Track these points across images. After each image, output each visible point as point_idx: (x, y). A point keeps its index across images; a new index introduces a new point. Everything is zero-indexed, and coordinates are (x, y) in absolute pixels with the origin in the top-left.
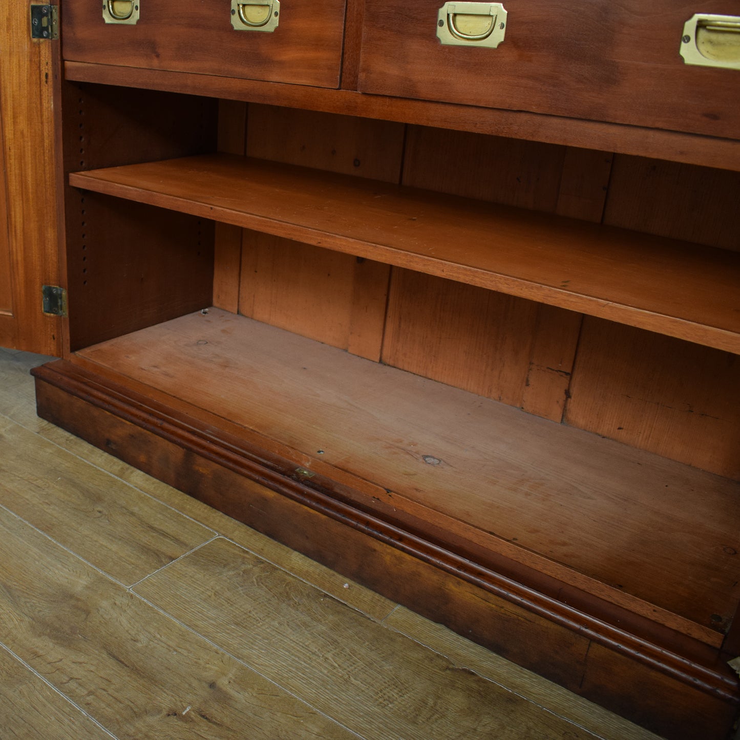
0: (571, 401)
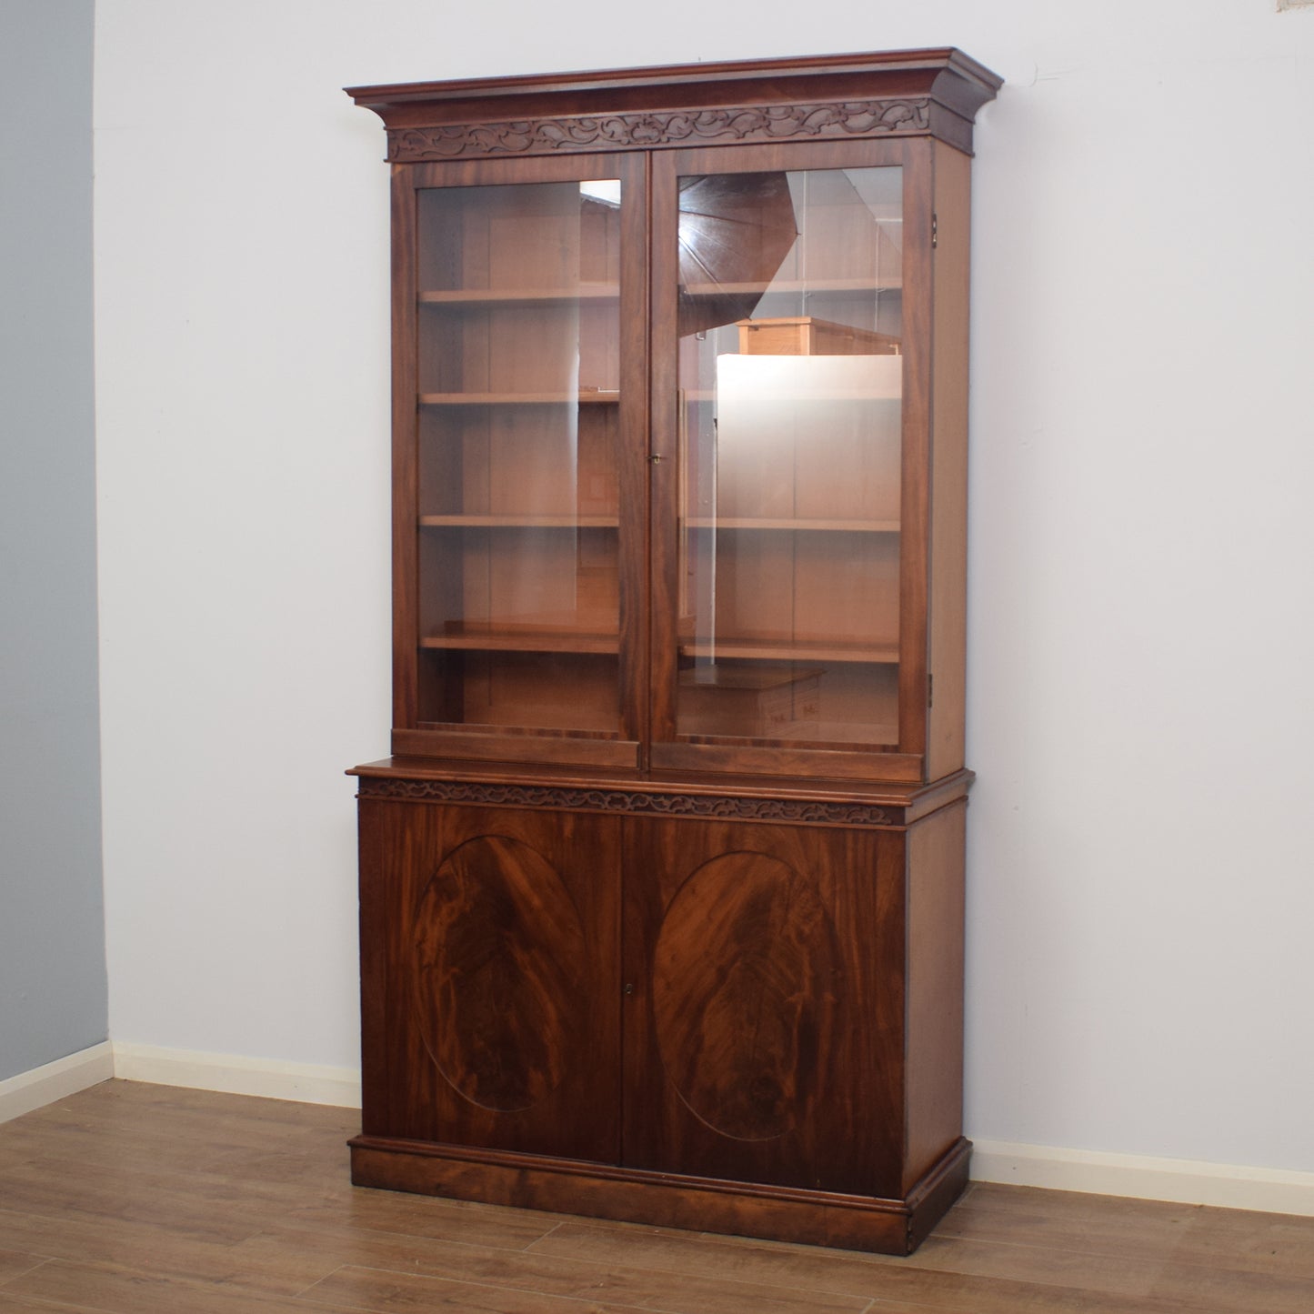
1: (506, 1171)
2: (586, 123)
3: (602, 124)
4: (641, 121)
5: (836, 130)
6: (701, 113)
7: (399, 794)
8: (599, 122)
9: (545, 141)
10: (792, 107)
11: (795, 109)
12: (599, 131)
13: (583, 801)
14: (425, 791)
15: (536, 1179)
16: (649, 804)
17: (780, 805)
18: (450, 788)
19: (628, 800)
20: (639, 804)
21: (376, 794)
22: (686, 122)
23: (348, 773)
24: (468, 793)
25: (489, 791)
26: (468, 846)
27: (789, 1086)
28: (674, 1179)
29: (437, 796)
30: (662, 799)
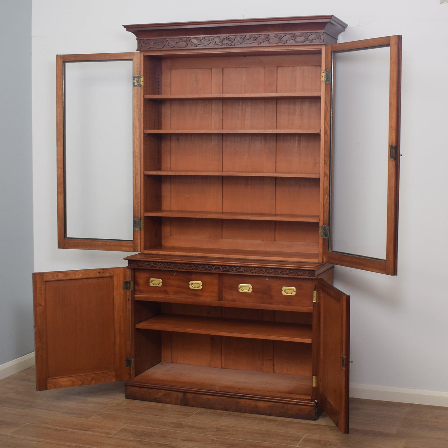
0: (275, 367)
1: (179, 393)
2: (206, 38)
3: (212, 39)
4: (225, 38)
5: (292, 42)
6: (246, 35)
7: (142, 266)
8: (211, 38)
9: (192, 44)
10: (277, 34)
11: (278, 34)
12: (211, 41)
13: (206, 268)
14: (151, 265)
15: (189, 396)
16: (228, 269)
17: (273, 270)
18: (160, 264)
19: (221, 268)
20: (225, 269)
21: (134, 266)
22: (241, 39)
23: (124, 259)
24: (166, 266)
25: (173, 265)
28: (236, 395)
29: (155, 267)
30: (233, 268)
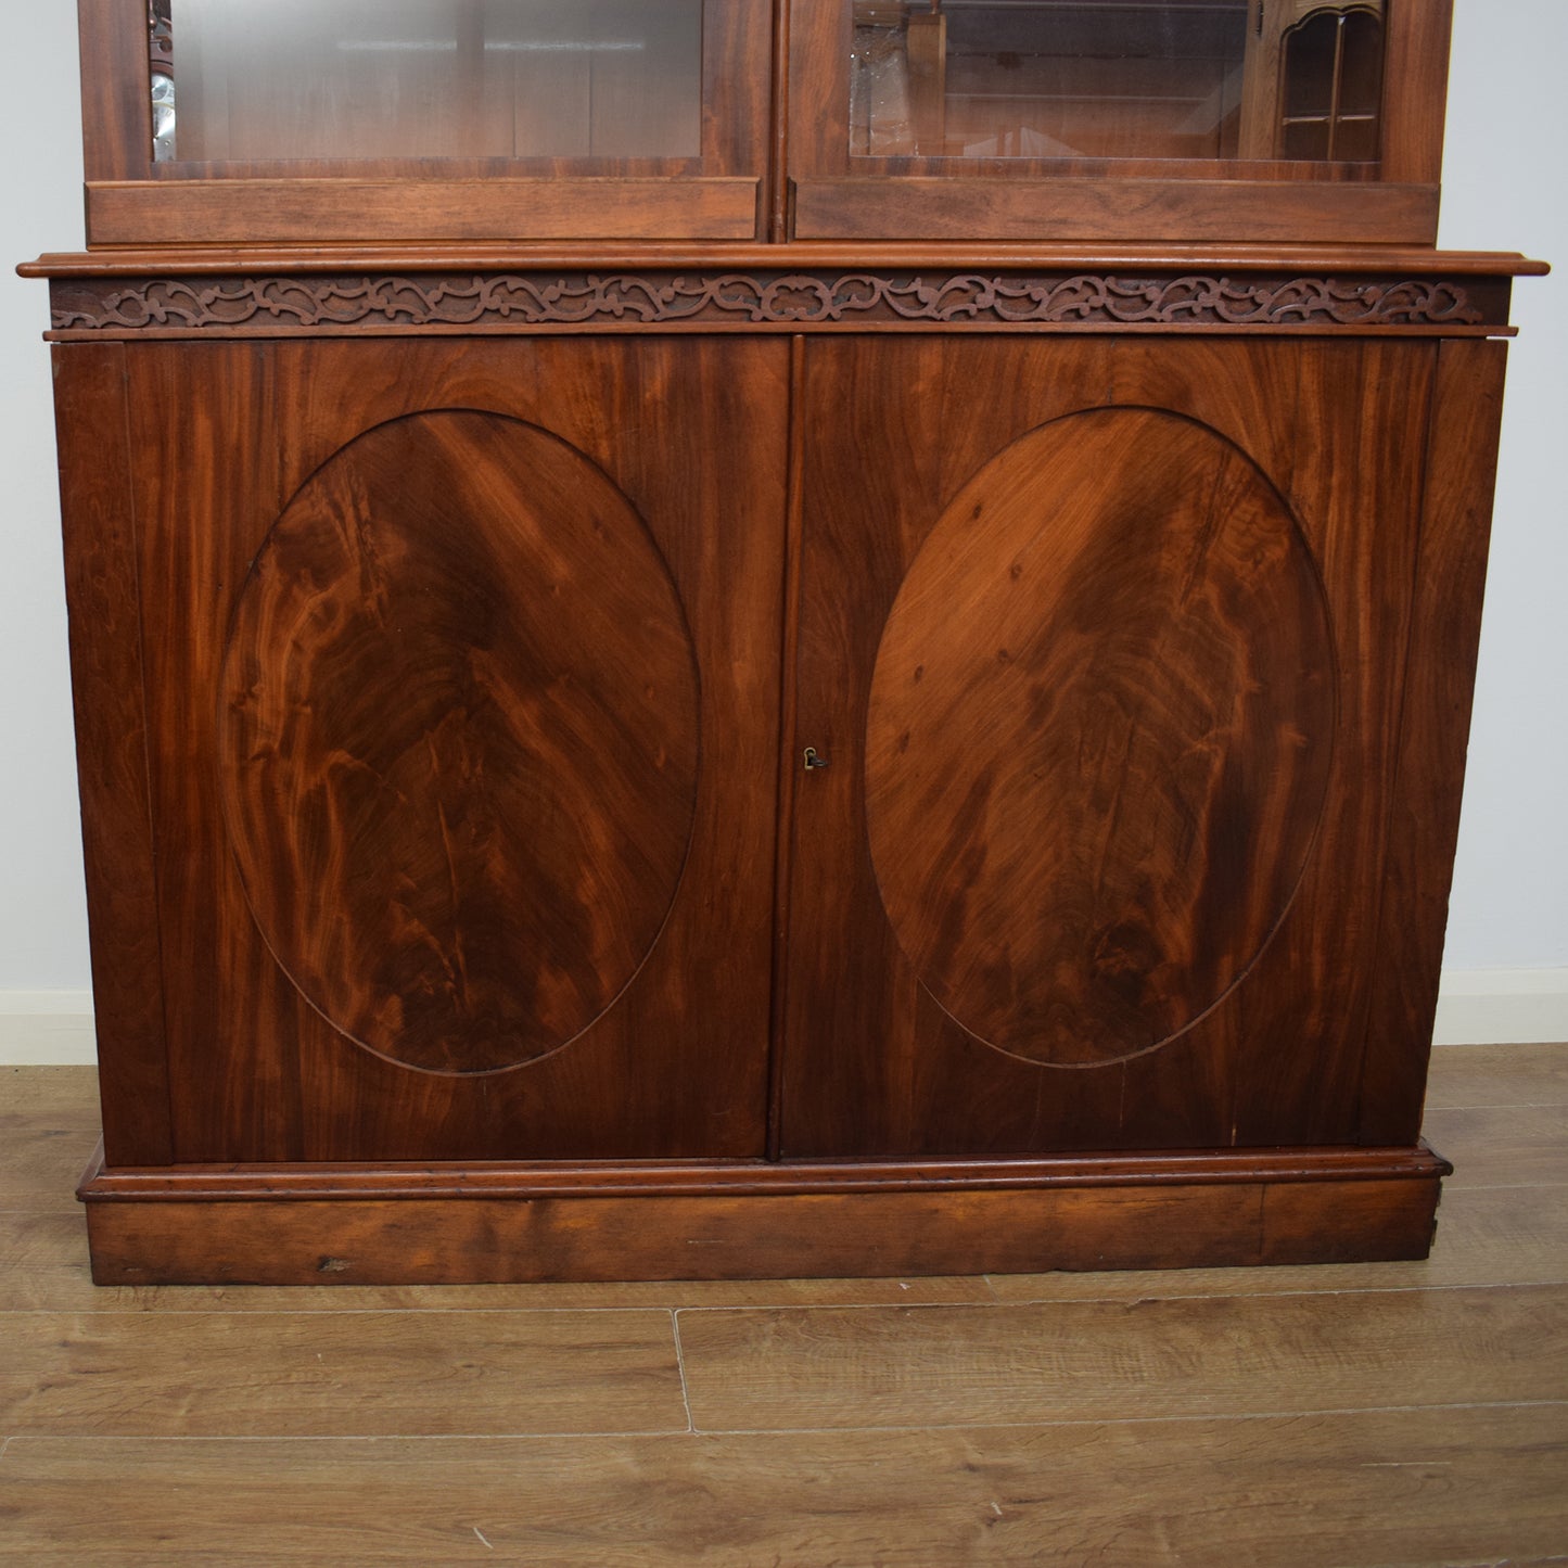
7: (170, 319)
13: (704, 301)
14: (251, 304)
15: (570, 1217)
16: (883, 298)
17: (1224, 286)
18: (324, 289)
19: (824, 291)
20: (856, 302)
21: (105, 325)
23: (23, 272)
24: (375, 301)
25: (435, 295)
26: (368, 443)
27: (1178, 934)
28: (921, 1174)
29: (282, 316)
30: (917, 285)
